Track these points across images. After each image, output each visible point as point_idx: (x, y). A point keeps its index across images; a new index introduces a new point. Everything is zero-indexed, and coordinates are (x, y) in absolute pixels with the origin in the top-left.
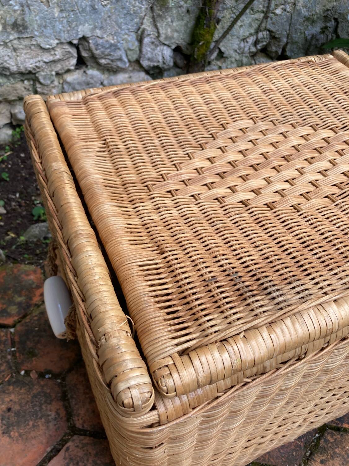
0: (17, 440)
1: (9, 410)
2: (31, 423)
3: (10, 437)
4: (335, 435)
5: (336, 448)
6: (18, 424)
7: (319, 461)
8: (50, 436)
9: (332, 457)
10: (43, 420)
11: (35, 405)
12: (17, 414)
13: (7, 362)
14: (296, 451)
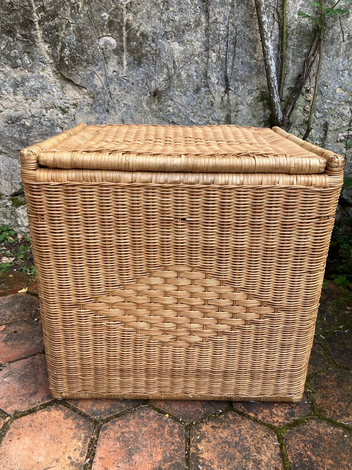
0: (8, 347)
1: (15, 332)
2: (22, 342)
3: (6, 344)
4: (237, 416)
5: (232, 424)
6: (15, 340)
7: (210, 425)
8: (29, 350)
9: (224, 428)
10: (30, 342)
11: (31, 335)
12: (18, 336)
13: (31, 313)
14: (194, 413)
